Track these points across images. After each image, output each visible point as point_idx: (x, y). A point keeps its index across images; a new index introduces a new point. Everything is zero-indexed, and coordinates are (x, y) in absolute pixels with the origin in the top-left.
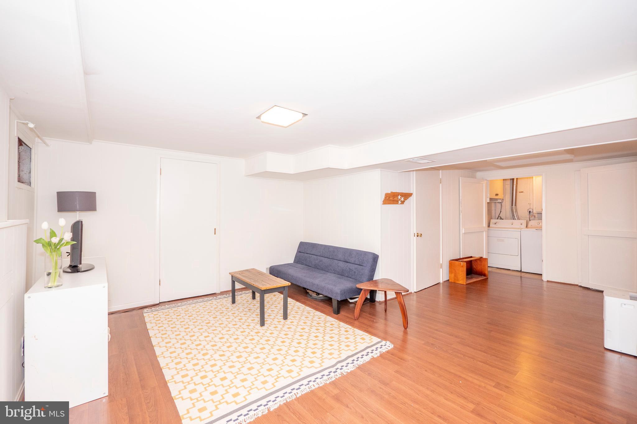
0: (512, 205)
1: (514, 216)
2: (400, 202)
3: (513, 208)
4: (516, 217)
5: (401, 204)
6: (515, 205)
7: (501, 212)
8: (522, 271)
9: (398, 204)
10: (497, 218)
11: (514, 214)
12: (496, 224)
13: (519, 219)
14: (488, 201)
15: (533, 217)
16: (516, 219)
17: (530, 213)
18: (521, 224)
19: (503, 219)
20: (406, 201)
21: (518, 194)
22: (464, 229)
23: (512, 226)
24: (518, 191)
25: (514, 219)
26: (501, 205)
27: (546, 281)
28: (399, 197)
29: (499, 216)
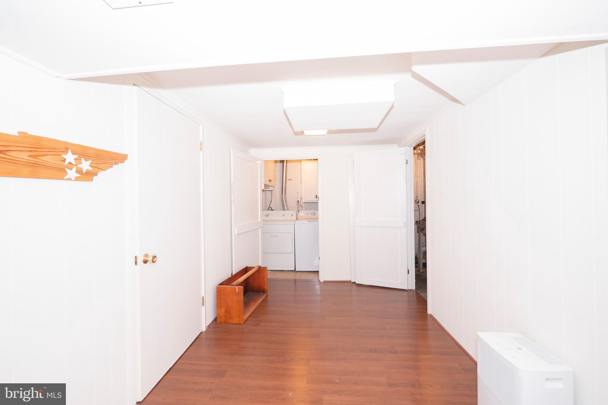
0: (282, 194)
1: (284, 207)
2: (72, 174)
3: (283, 197)
4: (286, 208)
5: (77, 179)
6: (285, 194)
7: (271, 201)
8: (296, 270)
9: (62, 179)
10: (267, 209)
11: (284, 203)
12: (267, 216)
13: (288, 210)
14: (263, 188)
15: (301, 207)
16: (286, 209)
17: (298, 202)
18: (292, 215)
19: (273, 210)
20: (101, 174)
21: (287, 181)
22: (236, 228)
23: (284, 218)
24: (288, 178)
25: (284, 210)
26: (272, 193)
27: (323, 281)
28: (70, 157)
29: (269, 208)
